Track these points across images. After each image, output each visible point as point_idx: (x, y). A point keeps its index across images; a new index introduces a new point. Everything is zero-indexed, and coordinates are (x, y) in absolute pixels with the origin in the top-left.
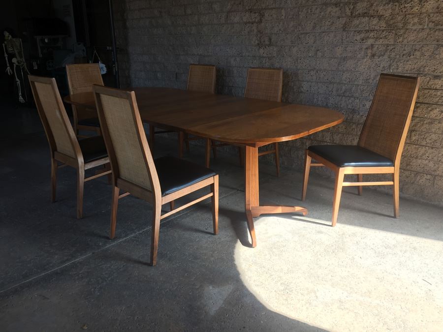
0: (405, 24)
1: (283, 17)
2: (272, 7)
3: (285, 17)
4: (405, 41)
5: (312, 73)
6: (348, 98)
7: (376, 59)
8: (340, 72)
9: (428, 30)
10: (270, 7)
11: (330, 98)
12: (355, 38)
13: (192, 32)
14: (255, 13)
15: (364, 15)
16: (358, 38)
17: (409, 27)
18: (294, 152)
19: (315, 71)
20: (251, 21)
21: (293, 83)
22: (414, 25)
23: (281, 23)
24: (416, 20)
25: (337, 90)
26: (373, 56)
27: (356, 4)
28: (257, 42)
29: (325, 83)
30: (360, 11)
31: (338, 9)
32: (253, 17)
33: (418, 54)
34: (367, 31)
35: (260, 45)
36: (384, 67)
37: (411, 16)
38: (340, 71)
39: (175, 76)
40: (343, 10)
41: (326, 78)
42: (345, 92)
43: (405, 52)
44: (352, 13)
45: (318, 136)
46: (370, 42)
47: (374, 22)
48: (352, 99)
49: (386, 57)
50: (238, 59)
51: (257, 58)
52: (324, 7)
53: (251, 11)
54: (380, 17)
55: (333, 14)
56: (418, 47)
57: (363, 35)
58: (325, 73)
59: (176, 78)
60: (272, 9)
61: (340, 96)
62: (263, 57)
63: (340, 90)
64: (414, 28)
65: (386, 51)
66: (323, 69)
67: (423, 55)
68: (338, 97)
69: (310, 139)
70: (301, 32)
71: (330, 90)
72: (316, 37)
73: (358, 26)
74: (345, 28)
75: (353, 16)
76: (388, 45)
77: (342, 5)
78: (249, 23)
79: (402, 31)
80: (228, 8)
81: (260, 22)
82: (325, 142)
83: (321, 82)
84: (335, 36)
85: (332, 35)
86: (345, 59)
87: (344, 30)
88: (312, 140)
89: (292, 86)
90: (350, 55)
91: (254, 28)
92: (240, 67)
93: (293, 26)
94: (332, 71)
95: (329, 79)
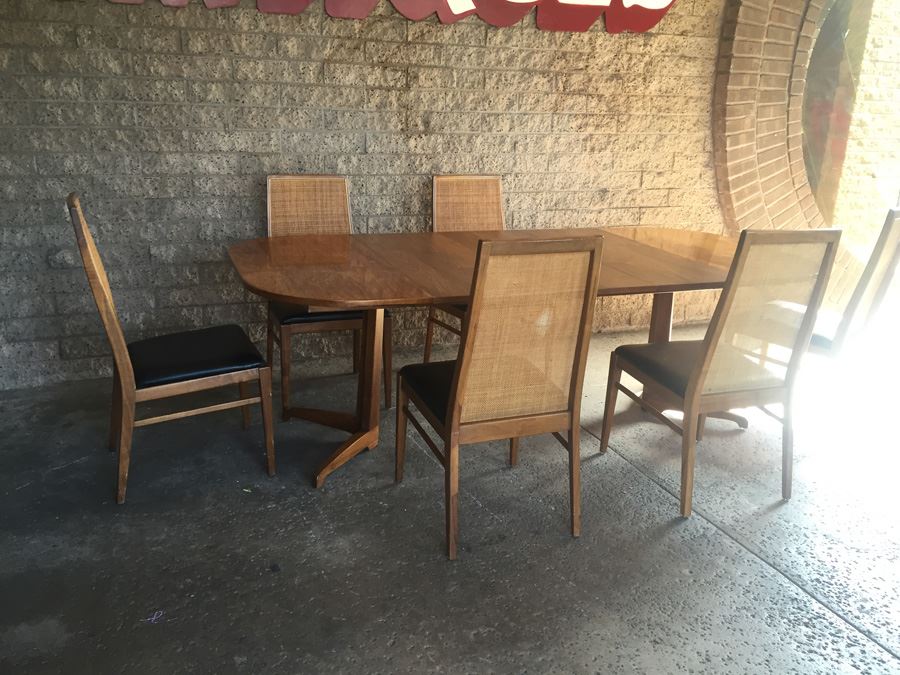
0: (629, 108)
1: (455, 85)
2: (433, 63)
3: (458, 83)
4: (629, 130)
5: (509, 178)
6: (563, 212)
7: (597, 155)
8: (550, 175)
9: (651, 117)
10: (426, 63)
12: (571, 125)
13: (210, 97)
14: (396, 71)
15: (580, 92)
16: (574, 124)
17: (633, 112)
20: (385, 85)
22: (638, 109)
23: (450, 95)
24: (640, 104)
25: (547, 202)
26: (593, 149)
27: (569, 76)
28: (400, 127)
29: (530, 192)
30: (575, 87)
31: (546, 80)
32: (389, 78)
33: (642, 146)
34: (585, 116)
35: (407, 132)
36: (605, 165)
37: (635, 99)
38: (551, 173)
40: (554, 82)
41: (530, 186)
43: (628, 145)
44: (565, 89)
46: (590, 130)
47: (593, 104)
48: (569, 212)
49: (608, 151)
50: (354, 160)
51: (404, 157)
52: (527, 75)
53: (384, 65)
54: (600, 97)
55: (539, 86)
56: (641, 138)
57: (579, 121)
58: (528, 177)
60: (432, 67)
61: (551, 210)
62: (416, 155)
63: (550, 201)
64: (638, 113)
65: (609, 143)
67: (647, 148)
70: (488, 111)
72: (513, 121)
73: (572, 108)
74: (555, 110)
75: (567, 92)
76: (610, 136)
77: (551, 75)
78: (380, 87)
79: (625, 118)
80: (325, 52)
81: (408, 87)
83: (523, 193)
84: (542, 121)
85: (537, 119)
86: (556, 156)
87: (554, 113)
90: (563, 149)
91: (393, 98)
92: (360, 175)
93: (472, 101)
95: (535, 186)
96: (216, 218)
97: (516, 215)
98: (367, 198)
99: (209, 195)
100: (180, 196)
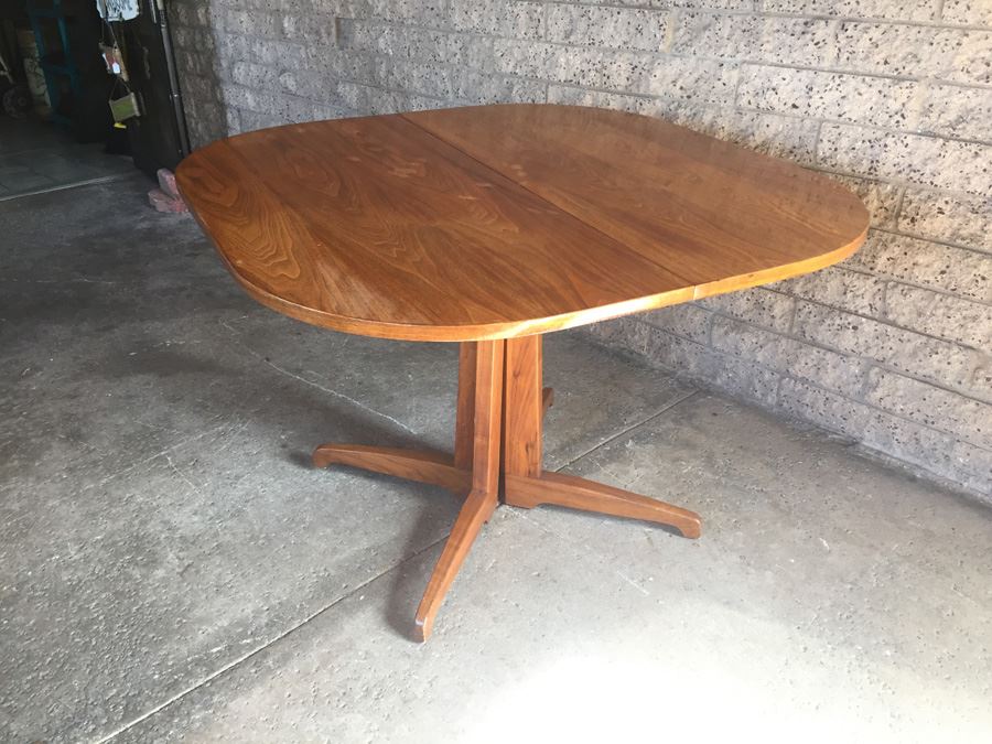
5: (821, 30)
6: (974, 148)
8: (945, 34)
11: (889, 141)
18: (726, 333)
19: (833, 24)
21: (735, 74)
25: (927, 111)
29: (875, 76)
38: (950, 28)
39: (334, 30)
41: (879, 58)
42: (961, 119)
45: (825, 288)
58: (875, 34)
59: (338, 37)
61: (935, 136)
63: (936, 111)
66: (869, 14)
68: (925, 142)
69: (789, 293)
71: (895, 106)
82: (850, 313)
83: (855, 74)
88: (797, 300)
89: (735, 81)
94: (910, 24)
95: (894, 62)
96: (387, 54)
97: (828, 132)
98: (547, 46)
99: (381, 19)
100: (359, 19)
